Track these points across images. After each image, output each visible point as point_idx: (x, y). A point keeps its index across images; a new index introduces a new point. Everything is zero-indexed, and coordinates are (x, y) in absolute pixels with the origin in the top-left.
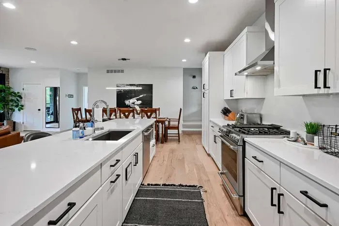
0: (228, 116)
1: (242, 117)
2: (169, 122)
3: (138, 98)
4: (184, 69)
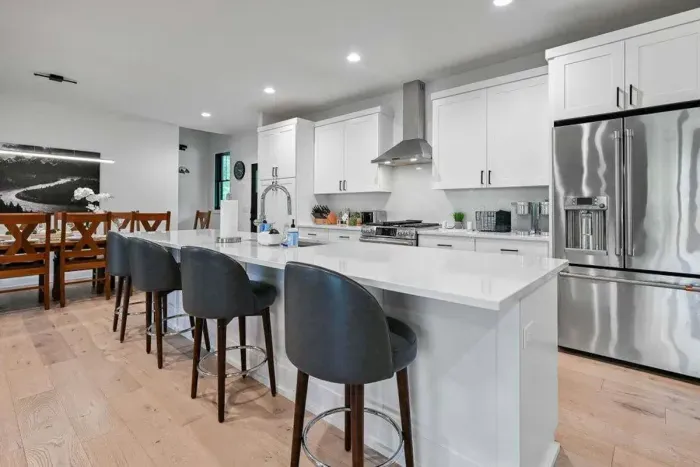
1: (366, 215)
3: (52, 185)
4: (181, 129)
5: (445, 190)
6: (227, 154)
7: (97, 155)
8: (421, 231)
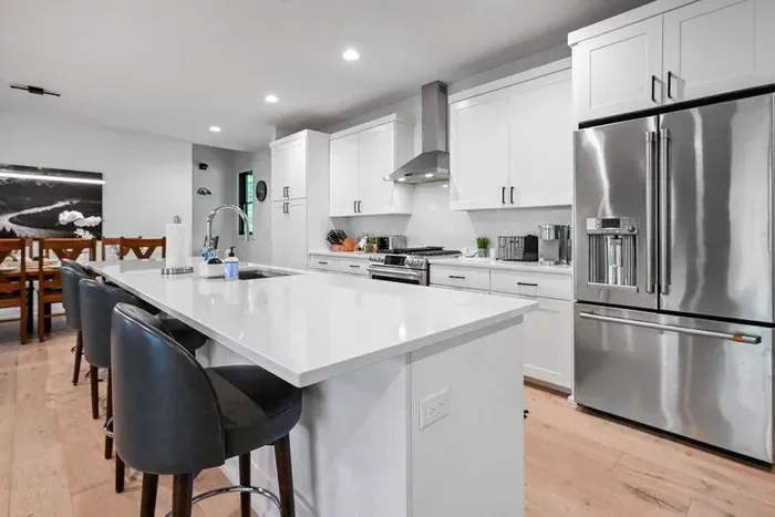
0: (340, 244)
3: (49, 208)
4: (194, 146)
5: (469, 211)
6: (251, 173)
7: (99, 176)
8: (432, 260)
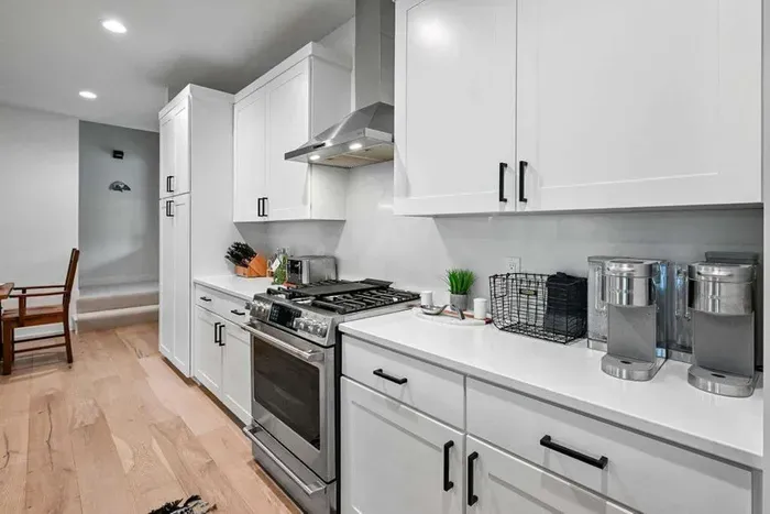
0: (246, 266)
1: (294, 267)
2: (22, 299)
5: (435, 218)
